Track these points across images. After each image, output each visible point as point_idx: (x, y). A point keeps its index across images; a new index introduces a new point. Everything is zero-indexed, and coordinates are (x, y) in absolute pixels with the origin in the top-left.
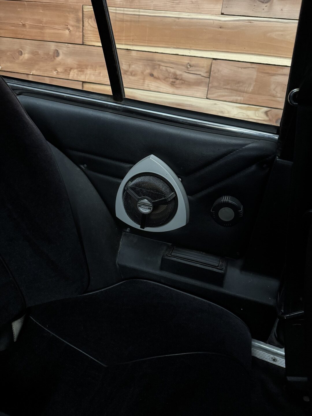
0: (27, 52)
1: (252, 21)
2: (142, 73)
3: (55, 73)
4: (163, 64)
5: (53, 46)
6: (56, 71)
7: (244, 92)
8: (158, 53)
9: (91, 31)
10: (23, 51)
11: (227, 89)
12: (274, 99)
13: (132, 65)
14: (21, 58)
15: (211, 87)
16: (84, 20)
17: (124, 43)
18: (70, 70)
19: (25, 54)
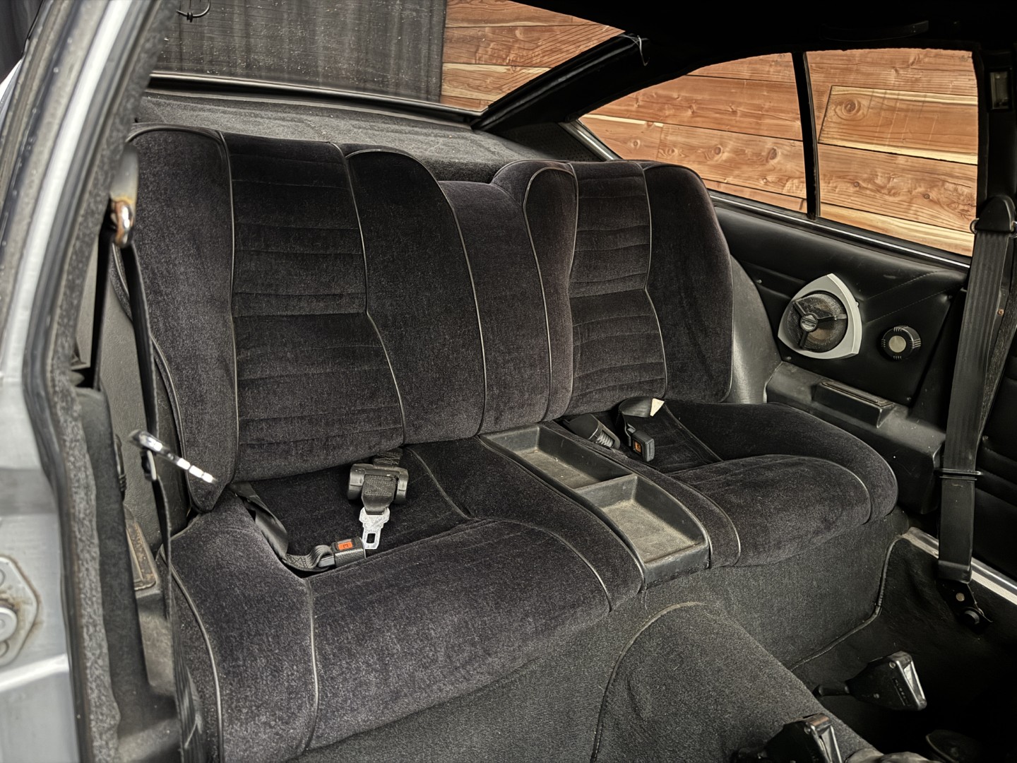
0: (728, 149)
2: (910, 192)
3: (762, 182)
5: (769, 143)
6: (765, 180)
9: (835, 123)
10: (722, 148)
13: (894, 178)
14: (717, 157)
16: (829, 107)
17: (887, 143)
18: (787, 181)
19: (723, 152)
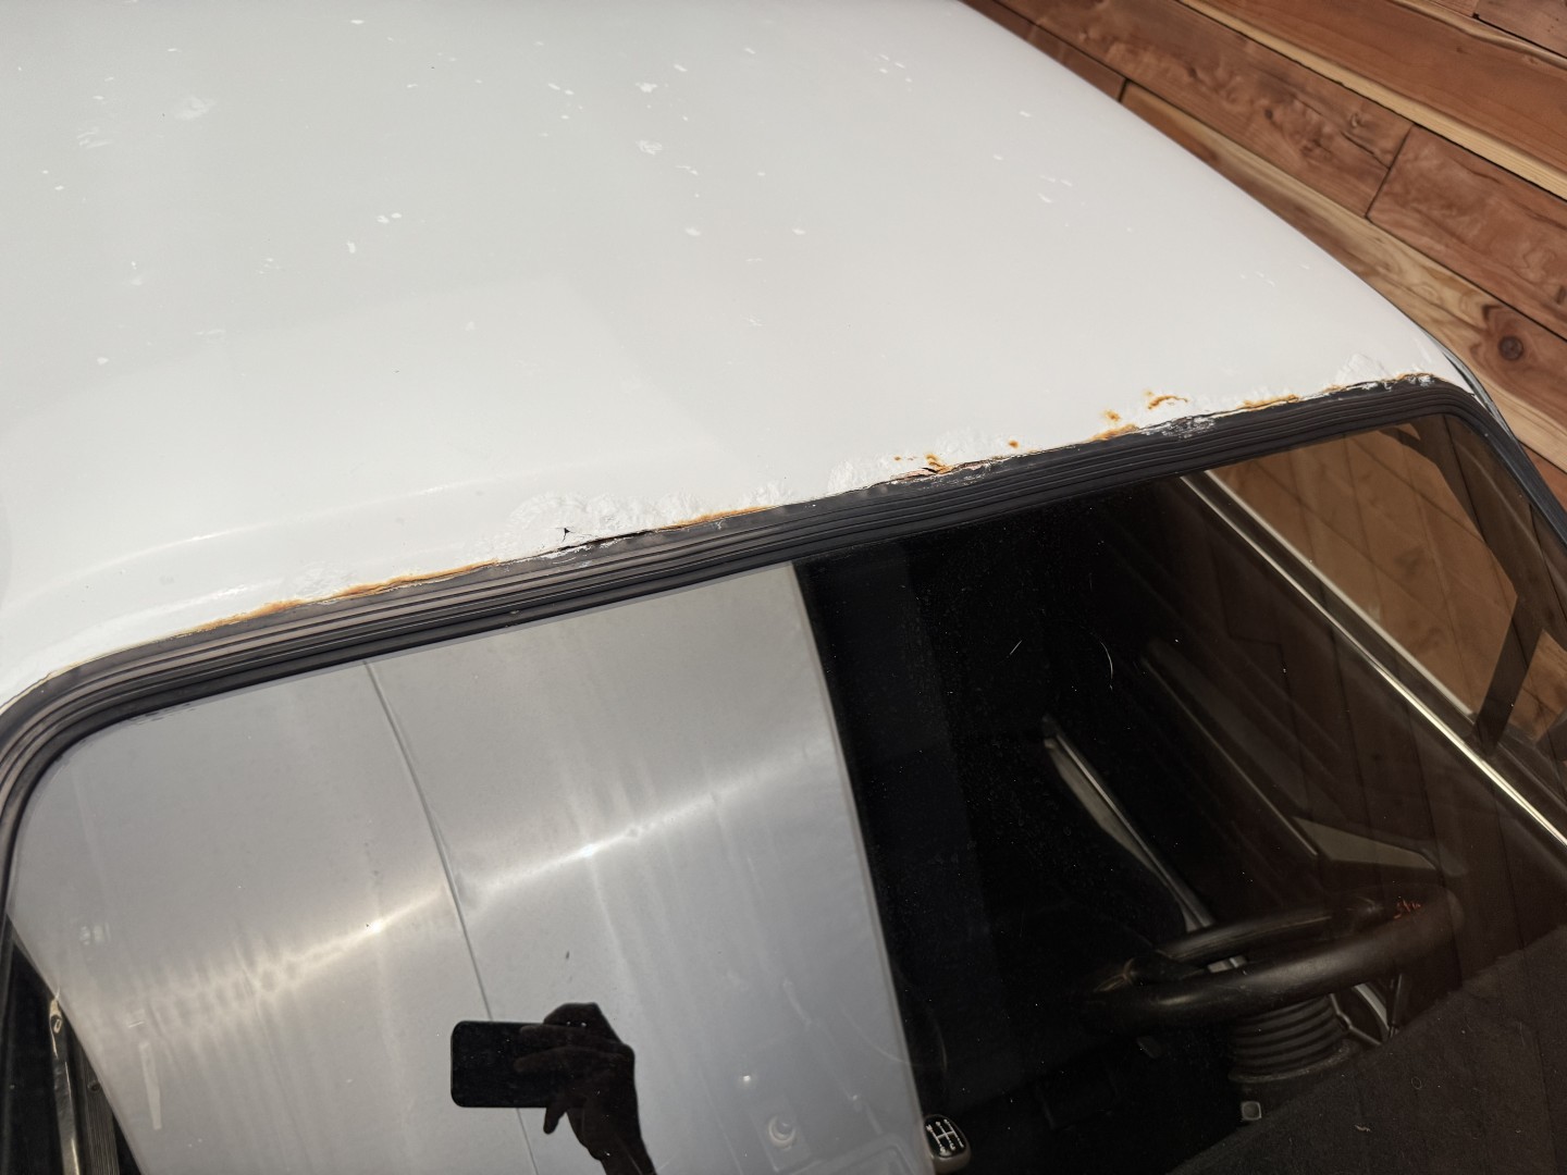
1: (1535, 59)
4: (1301, 96)
7: (1453, 234)
8: (1300, 64)
11: (1419, 212)
12: (1515, 279)
15: (1387, 194)
